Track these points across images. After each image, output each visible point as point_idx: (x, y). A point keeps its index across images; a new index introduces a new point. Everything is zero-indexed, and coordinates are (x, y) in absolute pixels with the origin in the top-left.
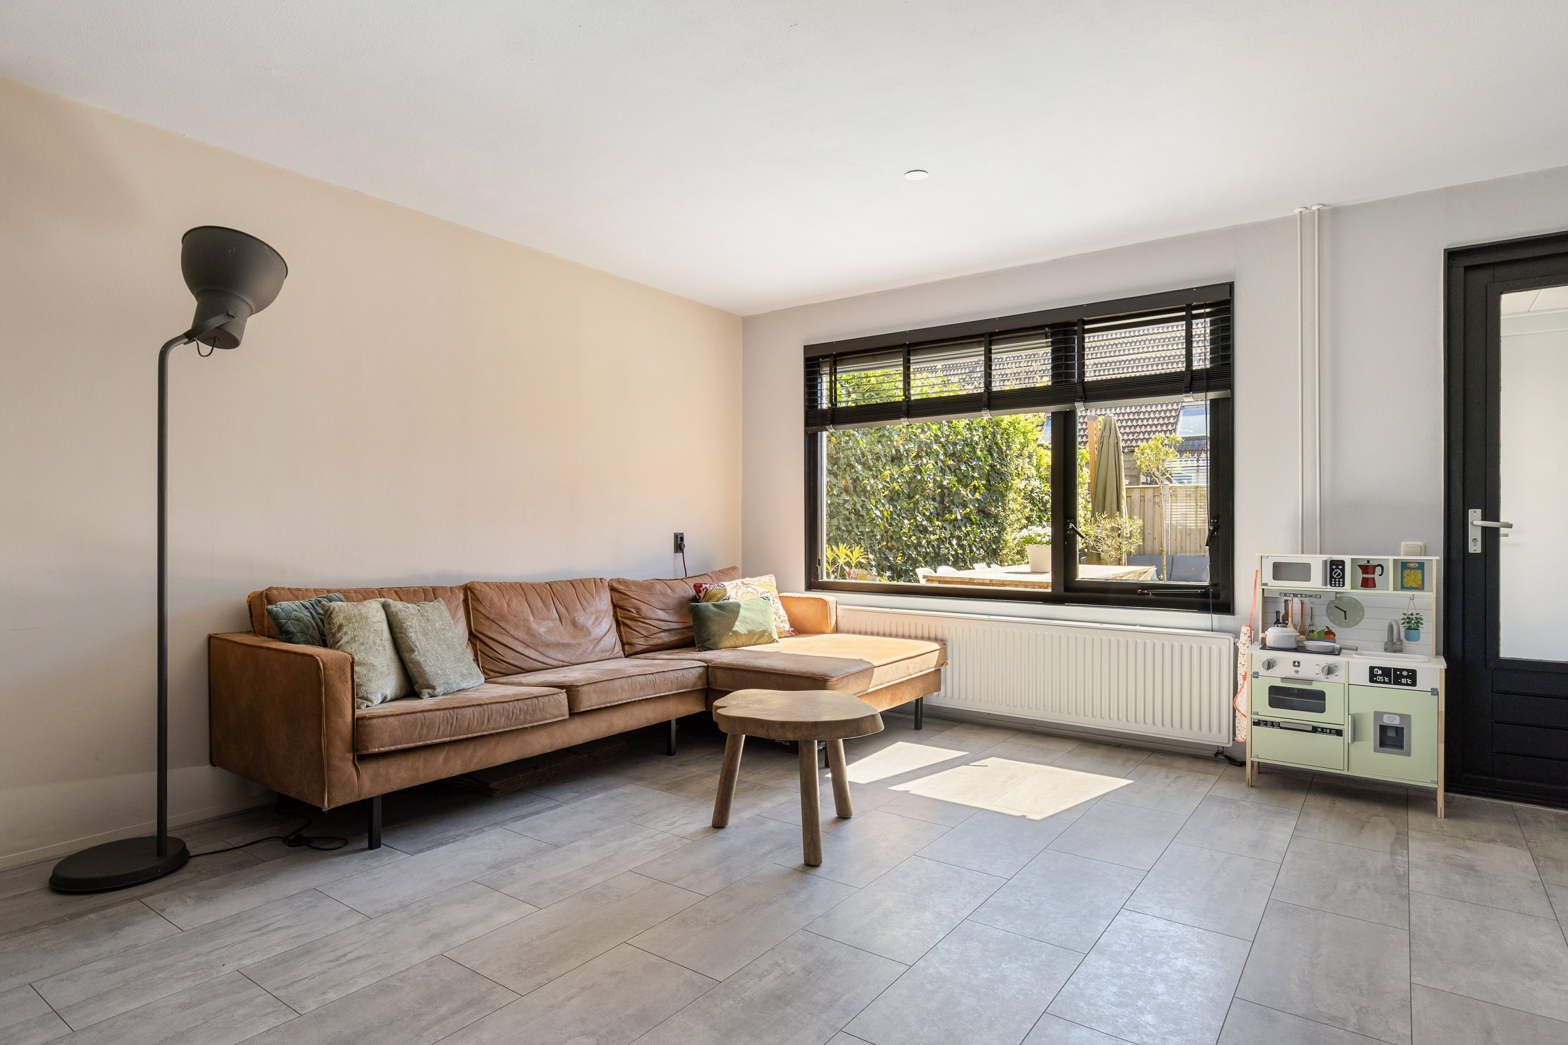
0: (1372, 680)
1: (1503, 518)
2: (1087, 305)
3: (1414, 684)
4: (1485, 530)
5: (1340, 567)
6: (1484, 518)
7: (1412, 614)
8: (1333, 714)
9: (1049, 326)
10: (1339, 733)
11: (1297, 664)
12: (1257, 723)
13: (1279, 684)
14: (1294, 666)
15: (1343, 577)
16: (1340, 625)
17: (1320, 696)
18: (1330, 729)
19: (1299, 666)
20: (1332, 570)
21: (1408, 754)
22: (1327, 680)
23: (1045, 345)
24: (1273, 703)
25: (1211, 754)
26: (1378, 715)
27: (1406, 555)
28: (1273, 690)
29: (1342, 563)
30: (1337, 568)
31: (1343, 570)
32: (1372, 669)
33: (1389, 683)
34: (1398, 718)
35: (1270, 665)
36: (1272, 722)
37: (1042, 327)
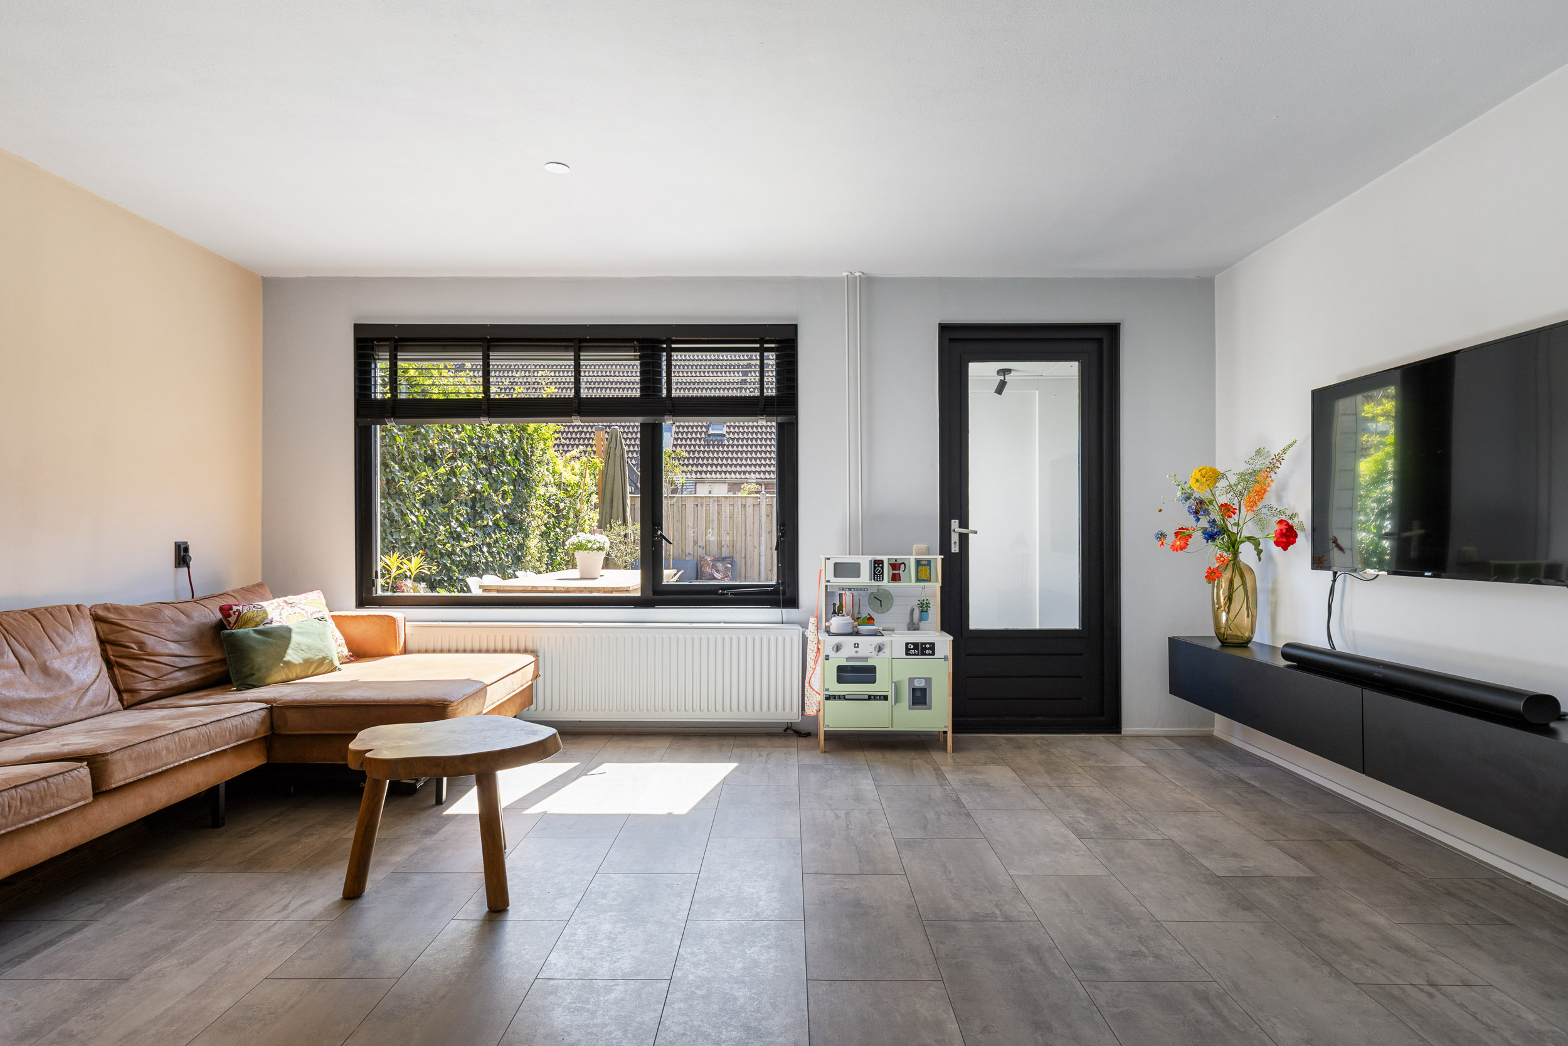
0: (907, 654)
1: (972, 527)
2: (675, 325)
3: (933, 654)
4: (961, 534)
5: (881, 565)
6: (960, 527)
7: (924, 600)
8: (882, 685)
9: (638, 340)
10: (886, 698)
11: (856, 645)
12: (828, 698)
13: (844, 663)
14: (855, 647)
15: (882, 573)
16: (877, 612)
17: (872, 669)
18: (880, 696)
19: (858, 647)
20: (875, 568)
21: (930, 708)
22: (877, 657)
23: (633, 357)
24: (840, 680)
25: (781, 730)
26: (911, 680)
27: (918, 555)
28: (841, 669)
29: (882, 562)
30: (878, 566)
31: (882, 568)
32: (907, 644)
33: (918, 655)
34: (923, 681)
35: (838, 648)
36: (839, 696)
37: (631, 340)
